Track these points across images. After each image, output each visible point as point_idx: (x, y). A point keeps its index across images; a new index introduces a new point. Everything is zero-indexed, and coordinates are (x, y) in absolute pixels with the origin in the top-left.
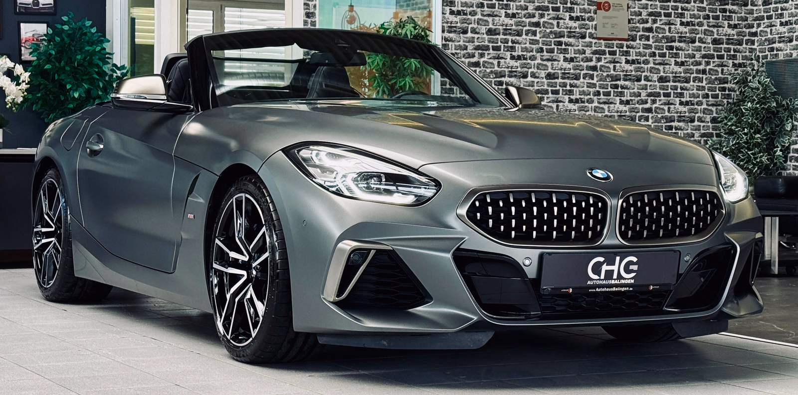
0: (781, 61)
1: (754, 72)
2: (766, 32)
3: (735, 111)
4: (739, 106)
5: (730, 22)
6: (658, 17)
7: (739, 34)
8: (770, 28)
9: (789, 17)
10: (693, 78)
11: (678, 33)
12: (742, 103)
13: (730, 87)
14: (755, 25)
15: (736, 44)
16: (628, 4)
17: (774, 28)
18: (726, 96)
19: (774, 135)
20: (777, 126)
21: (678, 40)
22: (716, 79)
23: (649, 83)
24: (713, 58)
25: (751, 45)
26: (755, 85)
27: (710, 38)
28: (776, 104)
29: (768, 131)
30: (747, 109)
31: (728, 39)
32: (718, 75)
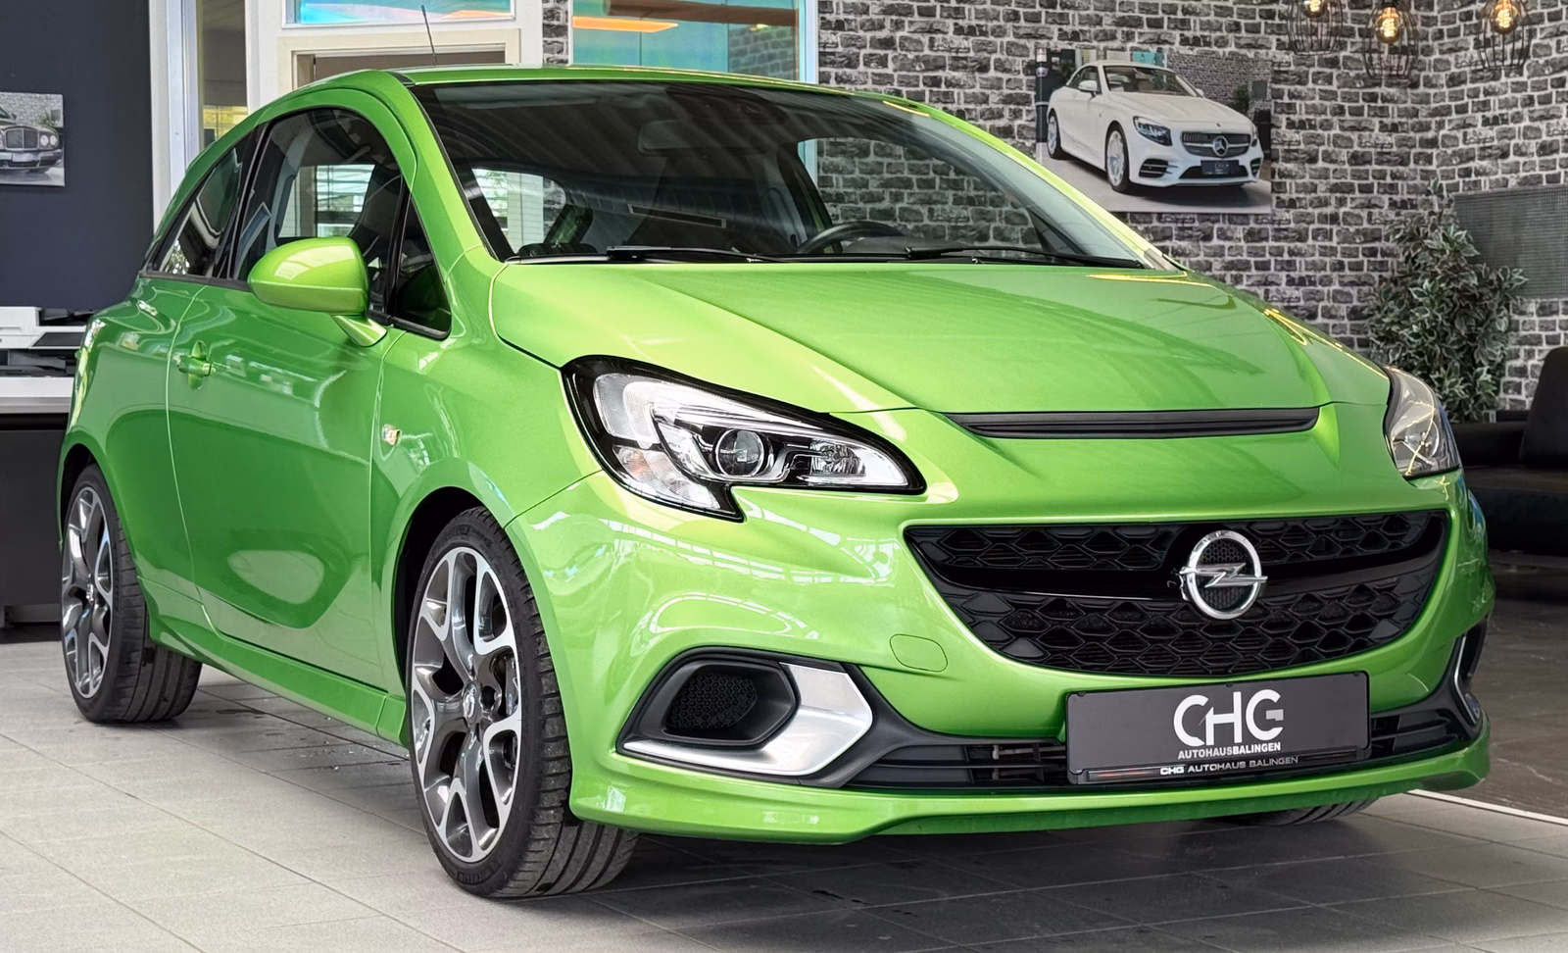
0: (1487, 195)
1: (1434, 217)
2: (1456, 138)
3: (1395, 297)
4: (1403, 284)
5: (1385, 120)
7: (1401, 143)
8: (1462, 131)
9: (1500, 108)
10: (1313, 231)
11: (1282, 143)
12: (1410, 279)
13: (1384, 247)
14: (1433, 126)
15: (1396, 163)
17: (1470, 130)
18: (1378, 267)
19: (1474, 340)
20: (1479, 324)
21: (1284, 157)
22: (1358, 232)
23: (1227, 244)
24: (1352, 191)
25: (1424, 165)
26: (1436, 241)
27: (1344, 151)
28: (1478, 281)
29: (1463, 333)
30: (1422, 293)
31: (1381, 154)
32: (1362, 224)
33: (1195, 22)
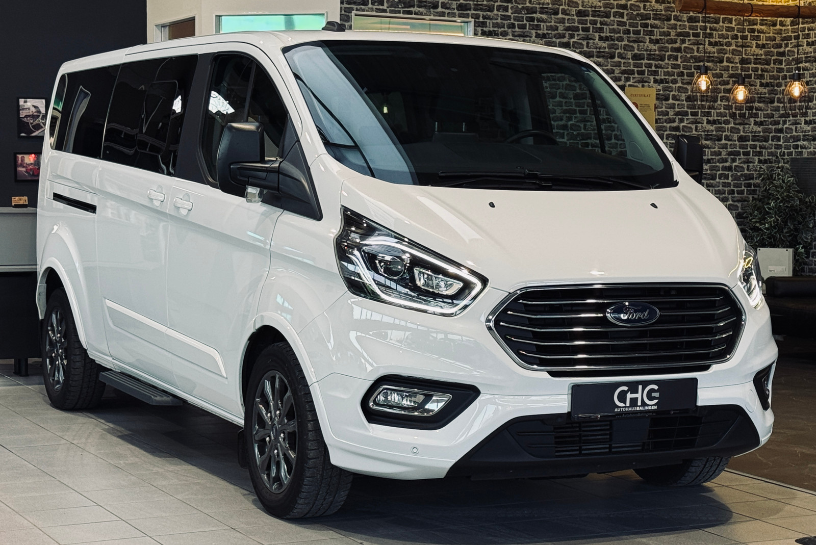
0: (806, 158)
1: (779, 169)
2: (792, 129)
3: (758, 209)
5: (757, 119)
6: (685, 116)
7: (764, 131)
8: (795, 126)
9: (813, 116)
10: (719, 174)
11: (704, 131)
12: (765, 200)
13: (755, 183)
14: (781, 122)
15: (762, 141)
16: (655, 105)
17: (799, 126)
18: (752, 193)
19: (797, 231)
21: (704, 138)
22: (742, 175)
24: (739, 155)
25: (776, 142)
26: (779, 183)
27: (736, 135)
28: (799, 202)
29: (792, 227)
30: (771, 208)
31: (754, 136)
32: (744, 171)
33: (661, 71)
